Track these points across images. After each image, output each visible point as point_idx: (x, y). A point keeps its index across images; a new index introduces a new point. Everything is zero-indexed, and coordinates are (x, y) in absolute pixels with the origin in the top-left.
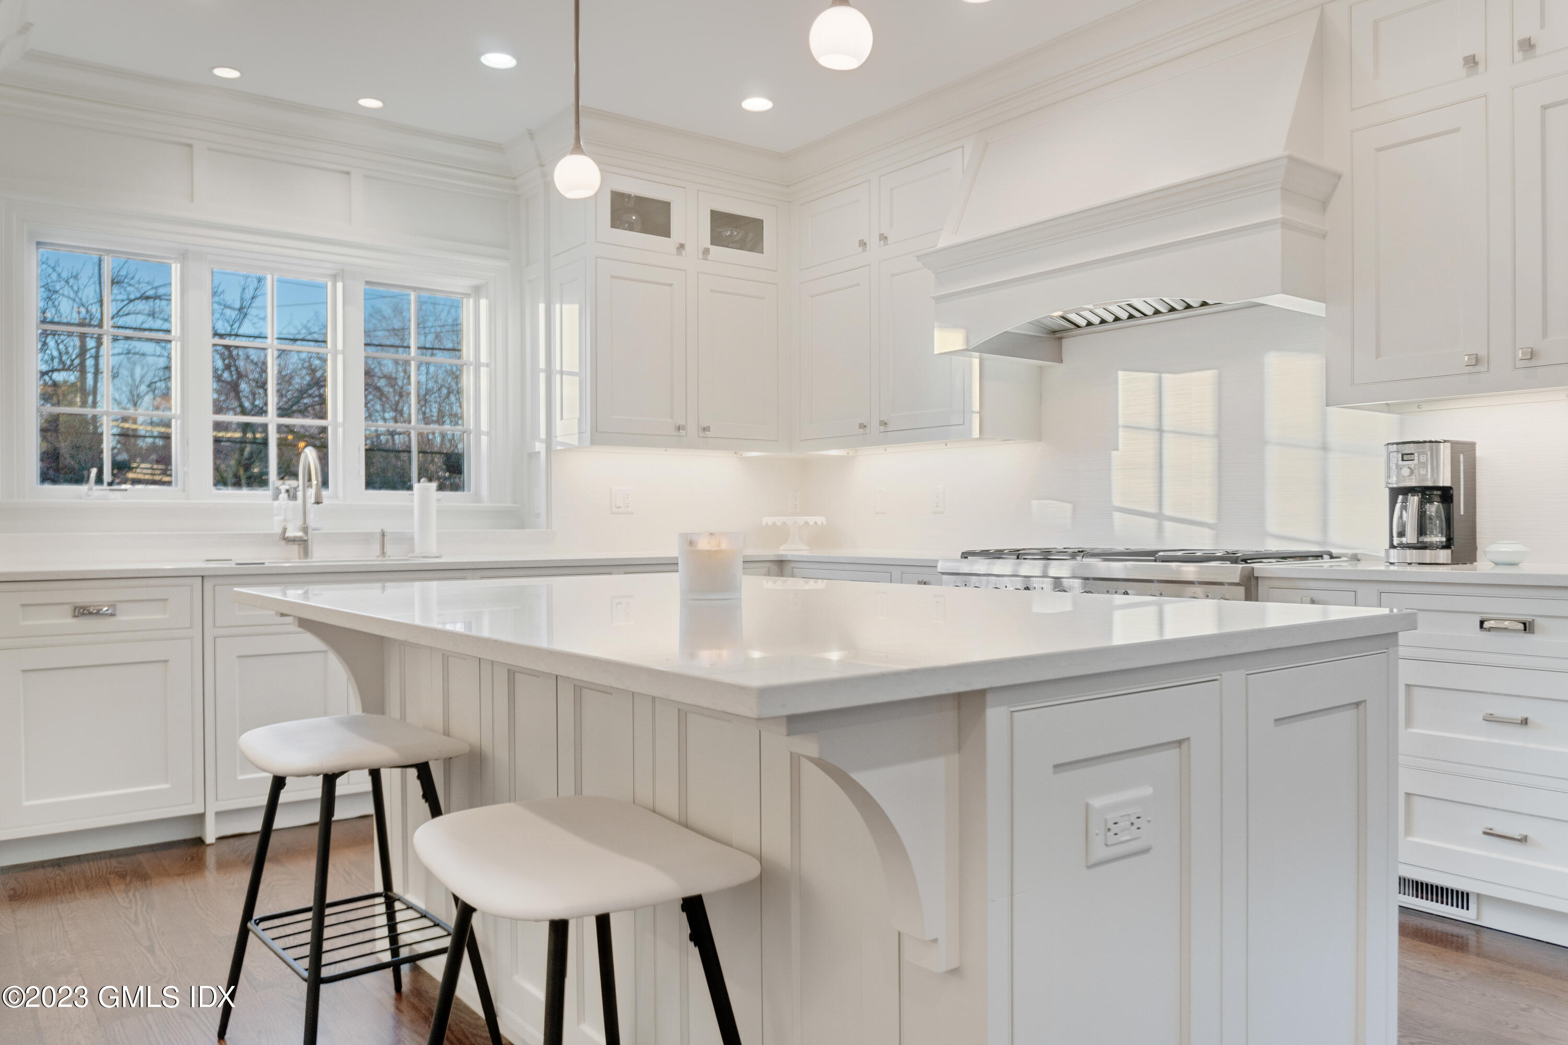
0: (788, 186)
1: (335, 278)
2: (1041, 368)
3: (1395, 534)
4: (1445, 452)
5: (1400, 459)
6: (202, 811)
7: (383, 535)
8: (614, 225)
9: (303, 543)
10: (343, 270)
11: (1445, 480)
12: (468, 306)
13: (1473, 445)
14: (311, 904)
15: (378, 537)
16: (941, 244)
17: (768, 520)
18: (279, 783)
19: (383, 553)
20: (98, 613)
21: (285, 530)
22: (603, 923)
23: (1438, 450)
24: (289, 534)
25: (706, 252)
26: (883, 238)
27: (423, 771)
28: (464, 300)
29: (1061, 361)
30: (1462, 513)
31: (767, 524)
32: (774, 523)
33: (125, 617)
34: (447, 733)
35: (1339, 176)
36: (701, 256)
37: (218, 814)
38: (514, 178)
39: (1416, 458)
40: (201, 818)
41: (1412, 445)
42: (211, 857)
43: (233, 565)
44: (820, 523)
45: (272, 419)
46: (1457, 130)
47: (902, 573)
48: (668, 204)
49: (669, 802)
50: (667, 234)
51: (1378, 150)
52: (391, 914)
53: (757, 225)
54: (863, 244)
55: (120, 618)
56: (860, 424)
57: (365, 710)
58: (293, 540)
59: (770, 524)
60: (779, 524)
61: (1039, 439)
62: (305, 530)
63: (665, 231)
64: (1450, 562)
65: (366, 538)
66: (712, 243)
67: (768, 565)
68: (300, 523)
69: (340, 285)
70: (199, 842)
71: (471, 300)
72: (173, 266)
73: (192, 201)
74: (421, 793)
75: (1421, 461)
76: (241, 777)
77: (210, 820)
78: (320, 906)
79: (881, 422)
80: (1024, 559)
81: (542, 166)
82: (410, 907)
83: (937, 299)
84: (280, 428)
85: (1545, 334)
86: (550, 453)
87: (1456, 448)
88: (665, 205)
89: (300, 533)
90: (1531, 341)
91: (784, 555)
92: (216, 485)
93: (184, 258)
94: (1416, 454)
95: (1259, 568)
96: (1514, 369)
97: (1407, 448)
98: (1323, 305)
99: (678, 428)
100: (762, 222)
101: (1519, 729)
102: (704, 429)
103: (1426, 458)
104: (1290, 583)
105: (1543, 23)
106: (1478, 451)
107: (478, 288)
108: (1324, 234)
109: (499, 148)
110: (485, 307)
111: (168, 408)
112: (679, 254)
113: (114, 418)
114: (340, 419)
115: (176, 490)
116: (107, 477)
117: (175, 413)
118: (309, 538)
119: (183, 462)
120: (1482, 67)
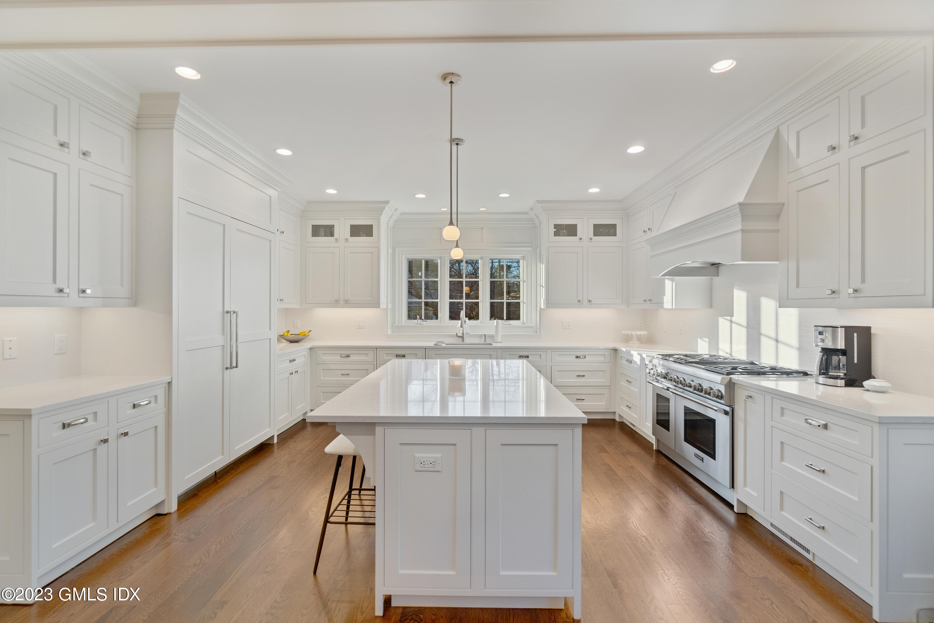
0: (626, 210)
1: (481, 258)
2: (711, 279)
4: (841, 333)
5: (818, 334)
7: (486, 335)
8: (556, 235)
9: (462, 337)
10: (484, 257)
11: (841, 345)
12: (521, 262)
13: (869, 329)
15: (484, 336)
19: (485, 340)
24: (458, 335)
25: (591, 240)
26: (650, 229)
28: (521, 260)
29: (718, 276)
30: (856, 361)
32: (627, 334)
35: (783, 204)
36: (589, 241)
38: (533, 221)
39: (824, 334)
41: (824, 327)
44: (645, 334)
45: (464, 301)
46: (827, 181)
51: (799, 191)
53: (614, 226)
54: (645, 232)
56: (644, 300)
58: (460, 337)
59: (626, 334)
60: (629, 334)
61: (711, 308)
63: (576, 235)
64: (844, 386)
65: (481, 336)
66: (595, 237)
67: (610, 350)
68: (461, 332)
69: (483, 261)
72: (438, 261)
75: (827, 336)
79: (650, 299)
83: (651, 257)
84: (466, 303)
85: (863, 281)
86: (541, 309)
87: (849, 331)
88: (575, 226)
89: (462, 335)
90: (857, 284)
91: (616, 347)
92: (450, 320)
93: (440, 258)
94: (824, 332)
95: (734, 379)
96: (849, 297)
97: (821, 329)
98: (777, 262)
99: (579, 301)
100: (616, 225)
101: (820, 474)
102: (590, 301)
103: (828, 334)
104: (745, 387)
105: (863, 126)
106: (873, 331)
107: (524, 257)
108: (778, 231)
109: (526, 213)
110: (525, 263)
111: (437, 299)
112: (581, 242)
113: (425, 302)
114: (482, 300)
115: (438, 321)
116: (423, 318)
117: (439, 300)
118: (465, 336)
119: (440, 314)
120: (837, 150)
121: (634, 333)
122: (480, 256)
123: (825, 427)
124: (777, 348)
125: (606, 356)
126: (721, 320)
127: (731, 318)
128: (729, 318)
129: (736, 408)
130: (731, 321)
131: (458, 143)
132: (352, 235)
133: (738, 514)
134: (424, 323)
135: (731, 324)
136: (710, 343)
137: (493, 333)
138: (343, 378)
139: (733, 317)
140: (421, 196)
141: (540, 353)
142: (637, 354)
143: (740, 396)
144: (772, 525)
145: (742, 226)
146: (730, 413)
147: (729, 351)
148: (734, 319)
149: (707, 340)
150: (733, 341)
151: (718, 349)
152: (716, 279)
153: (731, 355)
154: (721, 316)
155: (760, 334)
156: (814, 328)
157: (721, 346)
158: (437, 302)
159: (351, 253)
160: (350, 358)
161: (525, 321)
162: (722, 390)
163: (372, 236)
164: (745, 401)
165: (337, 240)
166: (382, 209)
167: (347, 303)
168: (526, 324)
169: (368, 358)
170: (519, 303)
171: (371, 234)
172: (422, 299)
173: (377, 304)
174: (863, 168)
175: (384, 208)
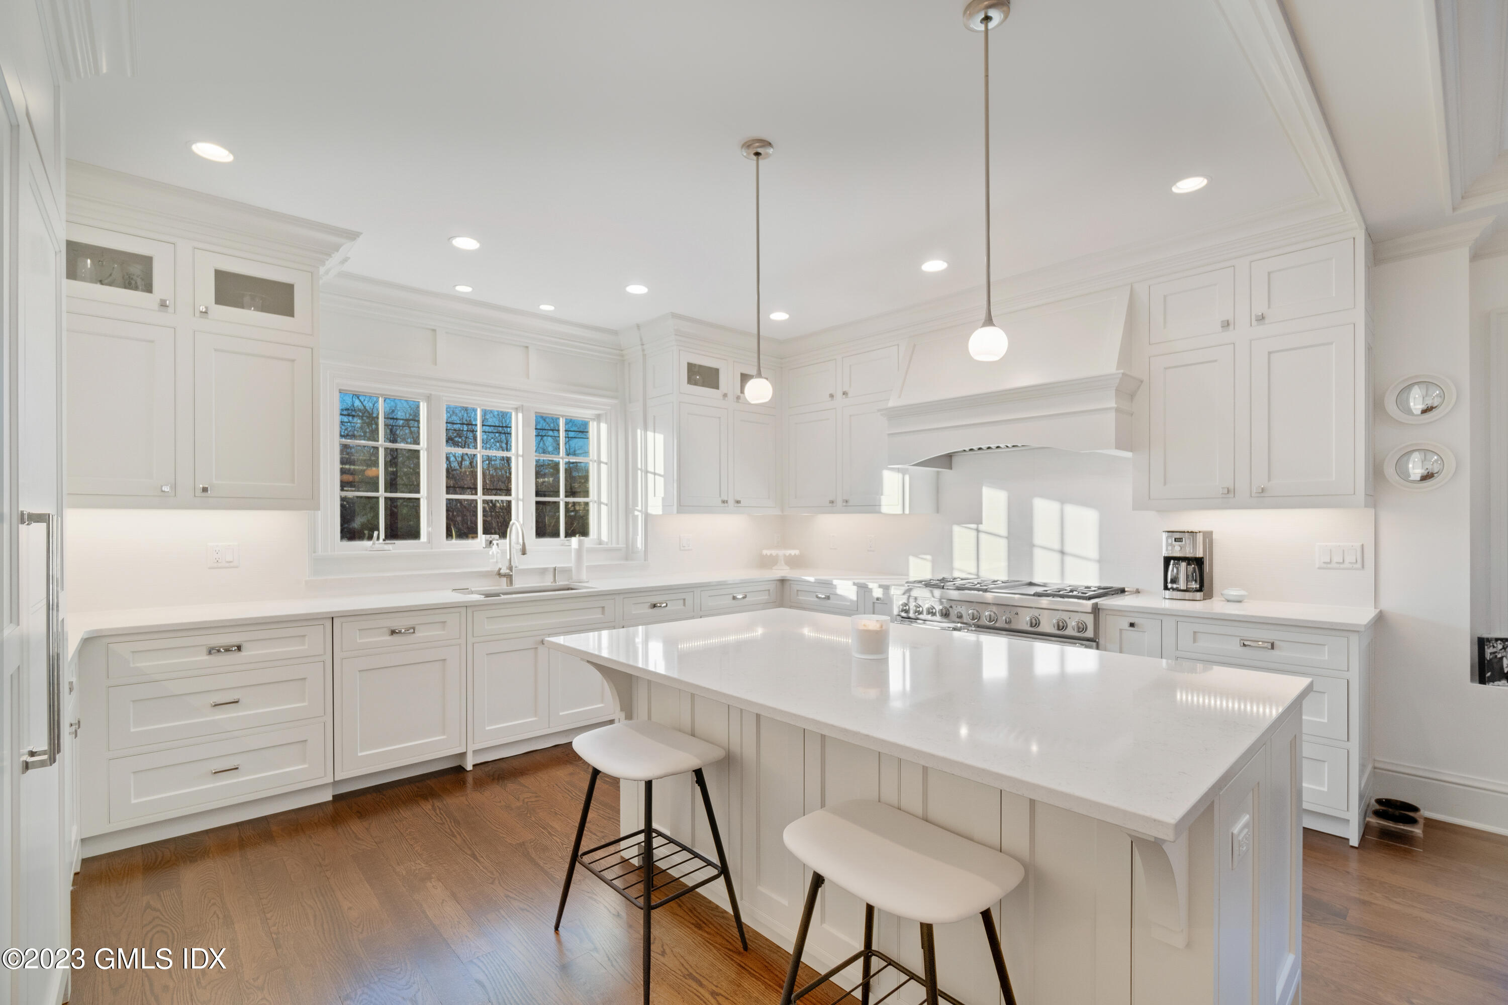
1: (517, 409)
2: (938, 472)
3: (1169, 580)
4: (1200, 538)
5: (1174, 541)
6: (465, 751)
7: (555, 570)
8: (689, 383)
9: (509, 577)
10: (522, 406)
11: (1199, 554)
12: (593, 425)
13: (1211, 533)
15: (551, 569)
16: (891, 404)
17: (766, 552)
19: (555, 581)
20: (400, 632)
21: (500, 569)
23: (1196, 536)
24: (502, 571)
25: (738, 397)
26: (845, 393)
27: (699, 772)
28: (591, 422)
29: (951, 469)
30: (1207, 571)
31: (766, 554)
32: (771, 555)
33: (420, 634)
35: (1142, 382)
36: (735, 400)
37: (474, 752)
38: (622, 350)
39: (1183, 541)
40: (463, 755)
41: (1178, 533)
42: (470, 779)
43: (480, 596)
44: (797, 554)
45: (480, 497)
46: (1216, 361)
47: (865, 592)
48: (717, 371)
50: (717, 387)
51: (1166, 368)
54: (832, 396)
55: (417, 634)
56: (830, 501)
58: (504, 575)
59: (769, 554)
61: (939, 513)
62: (511, 568)
63: (716, 386)
64: (1201, 600)
65: (543, 571)
67: (776, 582)
68: (507, 564)
69: (520, 415)
70: (460, 769)
71: (595, 423)
72: (421, 404)
73: (436, 365)
75: (1186, 543)
76: (488, 728)
77: (469, 755)
79: (844, 500)
80: (947, 589)
81: (643, 345)
83: (889, 435)
84: (484, 502)
85: (1269, 480)
86: (647, 516)
87: (1205, 536)
89: (508, 571)
90: (1261, 482)
91: (786, 577)
92: (447, 538)
93: (428, 399)
94: (1184, 539)
95: (1101, 604)
96: (1250, 497)
97: (1178, 536)
98: (1129, 455)
99: (723, 502)
102: (738, 502)
104: (1119, 613)
105: (1269, 307)
106: (1214, 536)
107: (599, 415)
109: (615, 333)
110: (604, 426)
111: (418, 492)
112: (724, 399)
113: (386, 498)
114: (521, 496)
115: (424, 543)
116: (382, 536)
117: (423, 495)
118: (513, 573)
119: (429, 525)
120: (1231, 327)
121: (781, 552)
122: (517, 404)
123: (1269, 645)
124: (1062, 562)
125: (771, 591)
126: (956, 529)
127: (978, 527)
128: (974, 526)
129: (1102, 642)
130: (978, 531)
131: (759, 150)
132: (220, 299)
134: (391, 549)
135: (978, 535)
136: (933, 562)
137: (571, 563)
138: (221, 715)
139: (981, 523)
140: (466, 243)
141: (683, 596)
142: (852, 584)
143: (1114, 624)
145: (1117, 404)
147: (974, 570)
148: (981, 527)
149: (929, 557)
150: (982, 556)
151: (952, 569)
153: (978, 575)
154: (959, 523)
155: (1032, 545)
156: (1164, 535)
157: (957, 564)
158: (418, 499)
159: (215, 350)
160: (243, 653)
161: (604, 538)
162: (1089, 620)
163: (291, 314)
164: (1121, 630)
165: (163, 304)
166: (330, 250)
167: (205, 494)
168: (607, 543)
169: (306, 647)
170: (587, 504)
171: (287, 309)
172: (378, 491)
173: (310, 502)
174: (1270, 353)
175: (337, 248)
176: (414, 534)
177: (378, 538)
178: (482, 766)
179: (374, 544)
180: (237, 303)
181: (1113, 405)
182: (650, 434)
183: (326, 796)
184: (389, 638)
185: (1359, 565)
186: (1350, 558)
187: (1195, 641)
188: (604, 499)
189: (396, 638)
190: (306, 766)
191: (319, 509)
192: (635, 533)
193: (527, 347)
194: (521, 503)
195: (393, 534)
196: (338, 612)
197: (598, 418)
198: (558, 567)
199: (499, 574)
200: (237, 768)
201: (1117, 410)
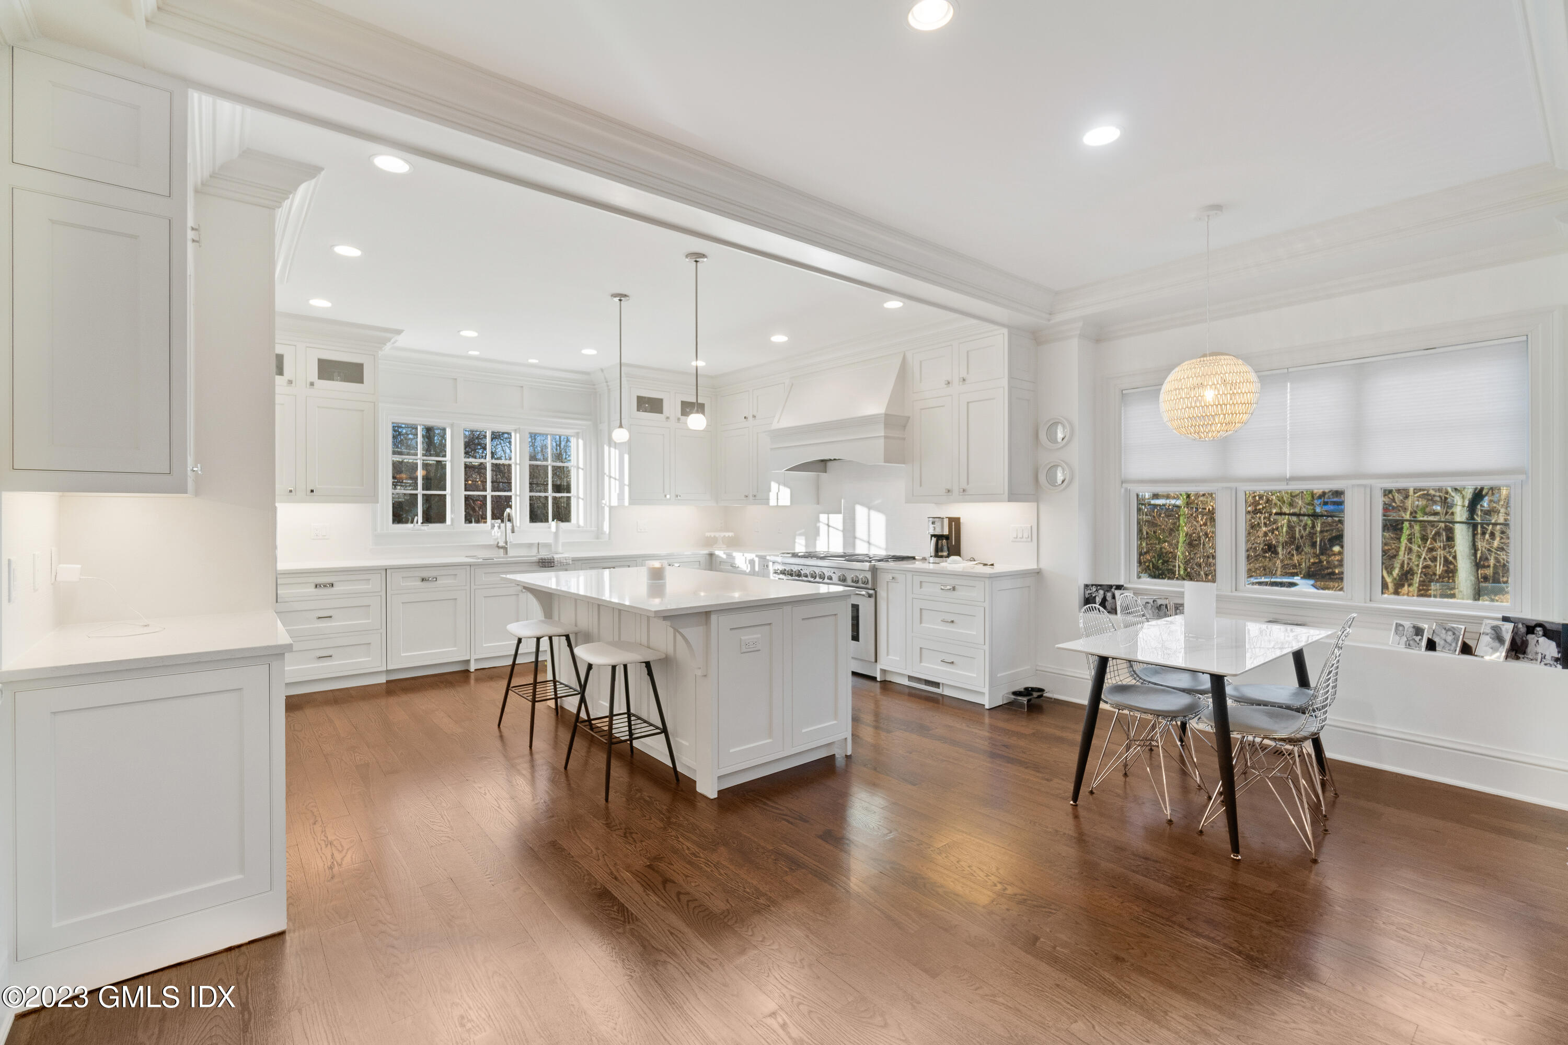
0: (716, 389)
1: (515, 431)
2: (818, 476)
4: (946, 522)
5: (931, 524)
6: (470, 660)
7: (539, 545)
8: (638, 410)
9: (505, 549)
10: (519, 428)
11: (946, 532)
12: (573, 441)
13: (959, 519)
14: (532, 682)
15: (537, 545)
16: (773, 427)
17: (708, 534)
18: (520, 641)
19: (539, 552)
20: (428, 580)
21: (498, 543)
22: (625, 666)
24: (500, 545)
25: (679, 419)
26: (754, 417)
27: (567, 637)
28: (572, 439)
29: (826, 472)
30: (952, 543)
33: (440, 582)
34: (576, 625)
35: (909, 419)
36: (677, 421)
37: (476, 660)
38: (594, 385)
39: (936, 524)
40: (468, 661)
41: (933, 519)
42: (472, 676)
43: (481, 560)
45: (489, 493)
49: (644, 641)
51: (921, 409)
52: (555, 686)
54: (745, 418)
55: (438, 582)
56: (745, 496)
57: (546, 617)
58: (502, 547)
60: (712, 536)
62: (506, 543)
63: (661, 412)
65: (530, 546)
66: (682, 415)
67: (705, 555)
68: (504, 540)
69: (518, 435)
70: (467, 671)
71: (575, 439)
72: (447, 430)
73: (457, 403)
74: (567, 644)
76: (485, 645)
77: (472, 662)
78: (535, 683)
79: (754, 495)
81: (607, 382)
82: (561, 684)
83: (772, 449)
84: (492, 496)
85: (968, 483)
86: (610, 507)
87: (951, 520)
88: (661, 401)
89: (504, 545)
90: (964, 485)
92: (465, 523)
93: (452, 426)
95: (876, 565)
96: (959, 495)
97: (936, 520)
98: (903, 465)
99: (666, 496)
100: (704, 404)
101: (952, 624)
102: (677, 496)
103: (938, 524)
104: (886, 570)
105: (968, 373)
106: (962, 521)
107: (578, 433)
108: (904, 439)
109: (588, 373)
110: (581, 442)
111: (445, 490)
112: (667, 421)
113: (423, 495)
114: (518, 493)
115: (448, 525)
116: (420, 520)
117: (448, 492)
118: (508, 546)
119: (452, 512)
120: (951, 385)
121: (717, 535)
122: (514, 427)
123: (954, 589)
125: (702, 562)
129: (878, 590)
131: (621, 298)
132: (321, 376)
133: (880, 682)
134: (425, 529)
137: (550, 540)
138: (322, 624)
143: (884, 578)
144: (911, 678)
145: (885, 433)
146: (874, 596)
152: (823, 475)
156: (929, 520)
158: (445, 495)
159: (318, 407)
160: (334, 589)
161: (581, 523)
162: (869, 576)
163: (362, 382)
164: (887, 582)
165: (290, 382)
166: (384, 341)
167: (312, 493)
168: (583, 527)
169: (370, 586)
170: (569, 498)
171: (359, 379)
172: (417, 489)
173: (372, 497)
174: (968, 403)
175: (389, 340)
176: (441, 519)
177: (417, 523)
178: (481, 671)
179: (414, 526)
180: (330, 378)
181: (883, 434)
182: (612, 450)
183: (382, 680)
184: (419, 583)
185: (1029, 539)
186: (1026, 535)
187: (921, 587)
188: (581, 495)
189: (425, 584)
190: (370, 659)
191: (378, 503)
192: (603, 520)
193: (522, 387)
194: (518, 498)
195: (427, 519)
196: (390, 566)
197: (577, 435)
198: (542, 543)
199: (498, 547)
200: (331, 656)
201: (886, 437)
